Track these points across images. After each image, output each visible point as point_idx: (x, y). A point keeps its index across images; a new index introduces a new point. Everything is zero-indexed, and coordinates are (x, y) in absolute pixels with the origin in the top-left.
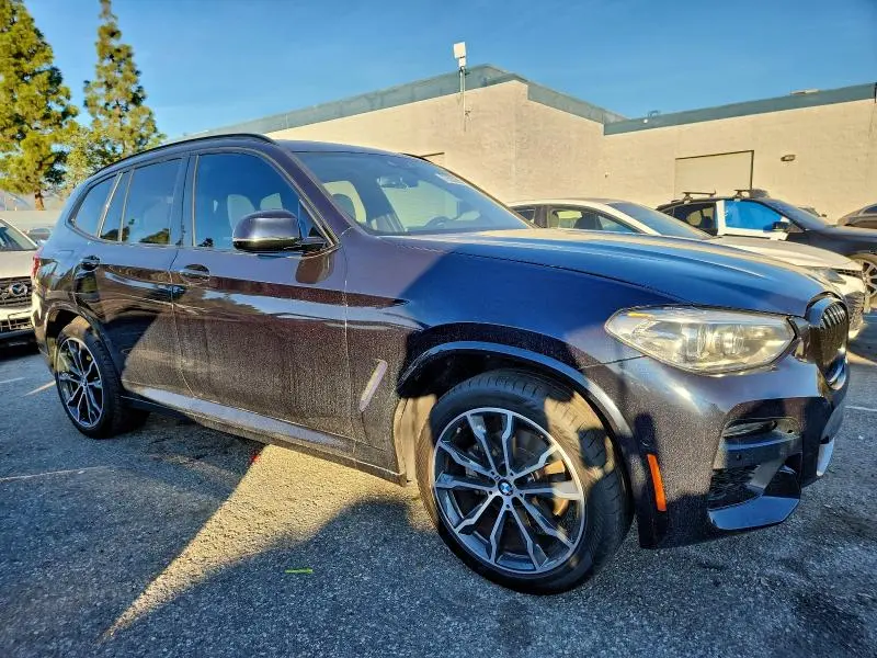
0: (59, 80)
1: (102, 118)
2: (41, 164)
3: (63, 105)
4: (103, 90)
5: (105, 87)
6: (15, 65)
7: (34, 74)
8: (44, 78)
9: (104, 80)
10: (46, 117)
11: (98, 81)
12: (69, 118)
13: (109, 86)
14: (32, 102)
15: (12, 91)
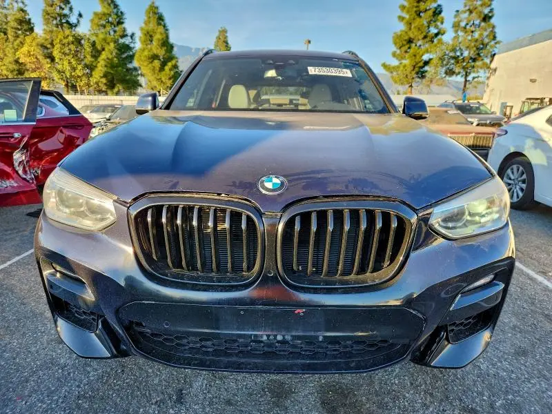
0: (440, 12)
1: (461, 33)
2: (414, 67)
3: (437, 28)
4: (466, 15)
5: (468, 13)
6: (417, 7)
7: (426, 10)
8: (430, 13)
9: (467, 8)
10: (425, 37)
11: (464, 9)
12: (439, 37)
13: (471, 12)
14: (419, 28)
15: (410, 24)
